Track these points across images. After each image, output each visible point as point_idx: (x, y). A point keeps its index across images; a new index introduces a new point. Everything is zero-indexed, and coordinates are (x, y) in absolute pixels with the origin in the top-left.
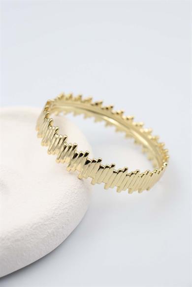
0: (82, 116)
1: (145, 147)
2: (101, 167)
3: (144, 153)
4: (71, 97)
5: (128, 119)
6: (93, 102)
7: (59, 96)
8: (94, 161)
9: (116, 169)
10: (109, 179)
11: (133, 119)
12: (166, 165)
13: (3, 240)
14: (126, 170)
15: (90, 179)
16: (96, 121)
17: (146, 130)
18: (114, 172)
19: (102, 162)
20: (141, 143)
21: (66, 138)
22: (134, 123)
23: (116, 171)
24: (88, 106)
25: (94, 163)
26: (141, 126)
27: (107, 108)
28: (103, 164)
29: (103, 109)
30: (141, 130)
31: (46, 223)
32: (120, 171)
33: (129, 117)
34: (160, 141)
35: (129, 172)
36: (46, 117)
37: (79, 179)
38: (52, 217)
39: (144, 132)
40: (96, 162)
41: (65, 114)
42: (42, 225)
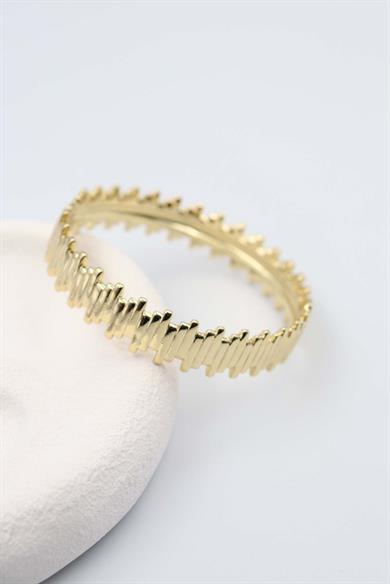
0: (122, 226)
1: (253, 272)
2: (198, 337)
3: (252, 283)
4: (99, 193)
5: (212, 221)
6: (142, 195)
7: (79, 197)
8: (183, 328)
9: (227, 336)
10: (215, 356)
11: (221, 219)
12: (310, 308)
13: (41, 513)
14: (245, 334)
15: (177, 363)
16: (149, 232)
17: (252, 239)
18: (223, 342)
19: (199, 326)
20: (243, 265)
21: (120, 289)
22: (226, 227)
23: (228, 340)
24: (133, 205)
25: (184, 332)
26: (241, 231)
27: (169, 205)
28: (201, 330)
29: (161, 207)
30: (243, 240)
31: (113, 465)
32: (234, 339)
33: (214, 216)
34: (284, 257)
35: (250, 337)
36: (69, 249)
37: (157, 364)
38: (123, 451)
39: (249, 244)
40: (186, 328)
41: (90, 228)
42: (107, 469)
